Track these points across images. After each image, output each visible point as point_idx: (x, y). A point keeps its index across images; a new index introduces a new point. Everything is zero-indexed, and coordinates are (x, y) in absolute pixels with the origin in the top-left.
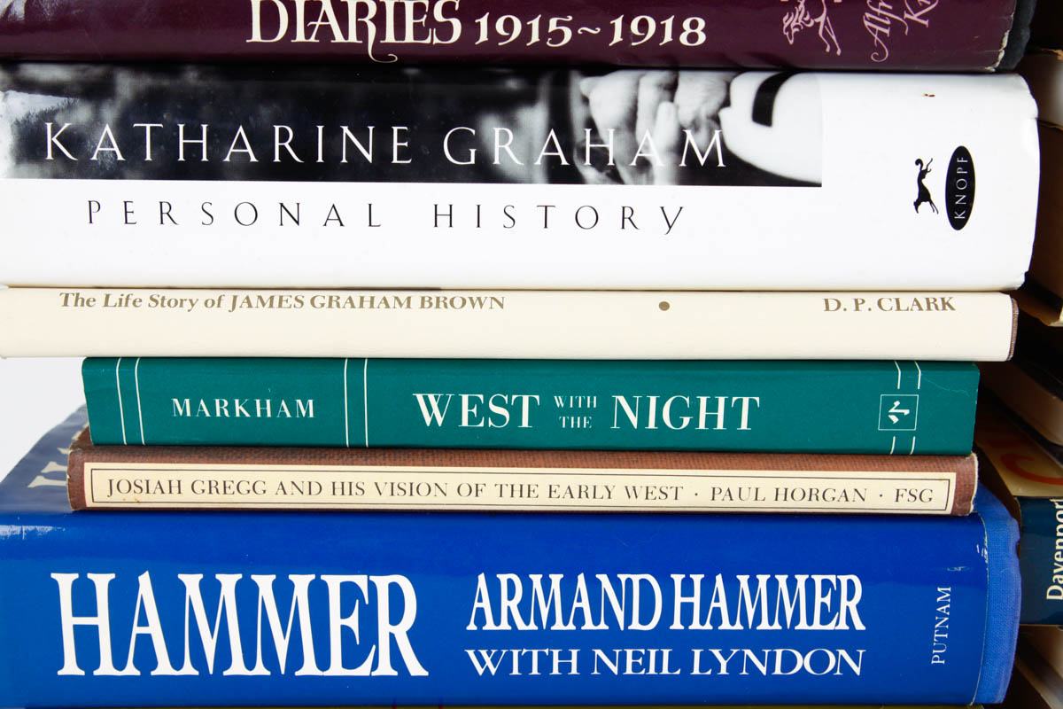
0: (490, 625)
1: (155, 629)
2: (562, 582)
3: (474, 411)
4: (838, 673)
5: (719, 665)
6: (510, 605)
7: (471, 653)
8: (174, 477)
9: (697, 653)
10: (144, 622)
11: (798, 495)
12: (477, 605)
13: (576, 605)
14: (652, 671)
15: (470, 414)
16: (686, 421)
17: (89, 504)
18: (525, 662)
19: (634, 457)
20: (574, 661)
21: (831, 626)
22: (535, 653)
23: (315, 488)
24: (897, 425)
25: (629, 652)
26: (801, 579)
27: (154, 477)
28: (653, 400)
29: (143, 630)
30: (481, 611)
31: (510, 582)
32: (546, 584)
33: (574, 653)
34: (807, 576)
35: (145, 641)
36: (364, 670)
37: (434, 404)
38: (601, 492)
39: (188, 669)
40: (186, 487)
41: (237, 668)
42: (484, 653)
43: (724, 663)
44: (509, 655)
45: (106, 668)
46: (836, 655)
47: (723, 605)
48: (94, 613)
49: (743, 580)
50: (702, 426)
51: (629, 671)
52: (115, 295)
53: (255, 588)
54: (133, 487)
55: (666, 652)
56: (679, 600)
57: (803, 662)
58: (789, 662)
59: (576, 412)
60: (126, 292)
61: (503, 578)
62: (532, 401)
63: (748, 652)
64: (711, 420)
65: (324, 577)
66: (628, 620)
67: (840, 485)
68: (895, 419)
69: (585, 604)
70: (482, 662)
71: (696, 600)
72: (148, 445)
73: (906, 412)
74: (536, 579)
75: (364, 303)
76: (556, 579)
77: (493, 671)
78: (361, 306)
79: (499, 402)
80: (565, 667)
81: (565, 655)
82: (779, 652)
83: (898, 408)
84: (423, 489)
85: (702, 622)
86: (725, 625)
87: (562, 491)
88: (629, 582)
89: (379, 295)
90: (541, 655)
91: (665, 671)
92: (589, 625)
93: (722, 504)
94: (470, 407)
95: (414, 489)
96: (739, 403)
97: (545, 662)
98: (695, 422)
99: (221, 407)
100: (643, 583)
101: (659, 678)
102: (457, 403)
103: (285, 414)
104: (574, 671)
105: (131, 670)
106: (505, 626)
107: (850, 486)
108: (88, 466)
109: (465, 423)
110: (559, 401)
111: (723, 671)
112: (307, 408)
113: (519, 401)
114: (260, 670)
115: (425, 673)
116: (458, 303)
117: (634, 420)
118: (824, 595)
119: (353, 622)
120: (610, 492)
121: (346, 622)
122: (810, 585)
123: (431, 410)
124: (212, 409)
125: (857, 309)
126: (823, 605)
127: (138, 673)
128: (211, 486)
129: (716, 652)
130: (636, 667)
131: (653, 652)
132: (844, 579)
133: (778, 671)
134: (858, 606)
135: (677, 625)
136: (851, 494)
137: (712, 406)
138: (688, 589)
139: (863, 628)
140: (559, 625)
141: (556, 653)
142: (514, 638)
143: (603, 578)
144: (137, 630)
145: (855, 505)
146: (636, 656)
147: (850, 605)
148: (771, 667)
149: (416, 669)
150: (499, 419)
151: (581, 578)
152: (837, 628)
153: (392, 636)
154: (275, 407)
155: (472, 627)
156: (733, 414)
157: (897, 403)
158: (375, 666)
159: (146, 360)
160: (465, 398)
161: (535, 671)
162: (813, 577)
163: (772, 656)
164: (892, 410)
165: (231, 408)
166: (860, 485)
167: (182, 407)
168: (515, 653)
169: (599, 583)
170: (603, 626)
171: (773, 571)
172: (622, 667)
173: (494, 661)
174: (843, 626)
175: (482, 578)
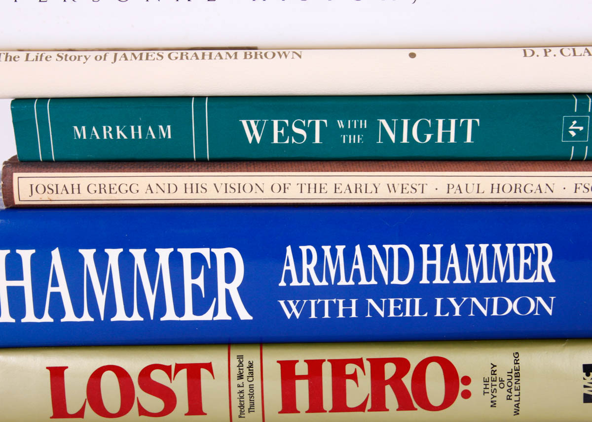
0: (295, 283)
1: (63, 289)
2: (345, 251)
3: (282, 131)
4: (537, 314)
5: (454, 309)
6: (309, 267)
7: (282, 303)
8: (76, 181)
9: (439, 300)
10: (55, 284)
11: (507, 188)
12: (286, 268)
13: (354, 267)
14: (408, 314)
15: (280, 134)
16: (429, 137)
17: (17, 202)
18: (320, 308)
19: (393, 164)
20: (354, 308)
21: (531, 280)
22: (327, 302)
23: (173, 188)
24: (575, 138)
25: (392, 301)
26: (510, 247)
27: (61, 182)
28: (406, 122)
29: (55, 290)
30: (288, 272)
31: (309, 252)
32: (334, 253)
33: (354, 301)
34: (514, 245)
35: (57, 297)
36: (208, 316)
37: (254, 127)
38: (371, 188)
39: (87, 317)
40: (83, 189)
41: (120, 315)
42: (291, 302)
43: (457, 308)
44: (309, 304)
45: (30, 317)
46: (535, 300)
47: (456, 265)
48: (21, 278)
49: (470, 248)
50: (440, 140)
51: (392, 314)
52: (33, 55)
53: (132, 258)
54: (47, 190)
55: (417, 300)
56: (426, 262)
57: (512, 306)
58: (503, 306)
59: (353, 131)
60: (40, 53)
61: (304, 249)
62: (322, 124)
63: (474, 300)
64: (446, 136)
65: (179, 250)
66: (391, 278)
67: (536, 181)
68: (573, 134)
69: (361, 266)
70: (290, 309)
71: (437, 262)
72: (56, 161)
73: (581, 128)
74: (327, 249)
75: (205, 57)
76: (340, 249)
77: (298, 315)
78: (203, 58)
79: (299, 125)
80: (347, 312)
81: (347, 304)
82: (496, 299)
83: (575, 125)
84: (248, 188)
85: (442, 278)
86: (458, 280)
87: (343, 188)
88: (391, 250)
89: (215, 53)
90: (331, 303)
91: (417, 314)
92: (363, 281)
93: (454, 196)
94: (279, 129)
95: (241, 188)
96: (465, 123)
97: (334, 308)
98: (435, 137)
99: (107, 132)
100: (401, 251)
101: (412, 319)
102: (270, 126)
103: (151, 135)
104: (354, 315)
105: (47, 318)
106: (305, 283)
107: (543, 182)
108: (16, 175)
109: (276, 141)
110: (341, 124)
111: (457, 314)
112: (166, 132)
113: (313, 124)
114: (136, 317)
115: (251, 318)
116: (270, 55)
117: (393, 137)
118: (526, 258)
119: (200, 281)
120: (376, 188)
121: (196, 281)
122: (516, 251)
123: (252, 131)
124: (101, 133)
125: (546, 55)
126: (526, 265)
127: (51, 320)
128: (101, 188)
129: (452, 300)
130: (397, 311)
131: (408, 300)
132: (540, 246)
133: (495, 313)
134: (550, 265)
135: (425, 280)
136: (543, 187)
137: (447, 126)
138: (432, 255)
139: (554, 281)
140: (343, 282)
141: (341, 301)
142: (311, 291)
143: (373, 248)
144: (51, 289)
145: (547, 196)
146: (396, 303)
147: (544, 265)
148: (490, 310)
149: (244, 314)
150: (299, 137)
151: (358, 248)
152: (536, 281)
153: (227, 291)
154: (145, 131)
155: (282, 284)
156: (461, 131)
157: (575, 122)
158: (216, 313)
159: (55, 100)
160: (276, 122)
161: (327, 316)
162: (518, 245)
163: (491, 302)
164: (571, 127)
165: (114, 132)
166: (550, 181)
167: (80, 132)
168: (313, 302)
169: (370, 251)
170: (373, 282)
171: (491, 241)
172: (387, 312)
173: (298, 309)
174: (540, 280)
175: (289, 249)
